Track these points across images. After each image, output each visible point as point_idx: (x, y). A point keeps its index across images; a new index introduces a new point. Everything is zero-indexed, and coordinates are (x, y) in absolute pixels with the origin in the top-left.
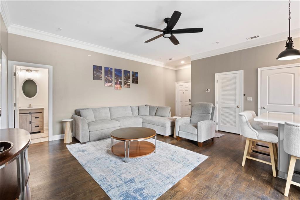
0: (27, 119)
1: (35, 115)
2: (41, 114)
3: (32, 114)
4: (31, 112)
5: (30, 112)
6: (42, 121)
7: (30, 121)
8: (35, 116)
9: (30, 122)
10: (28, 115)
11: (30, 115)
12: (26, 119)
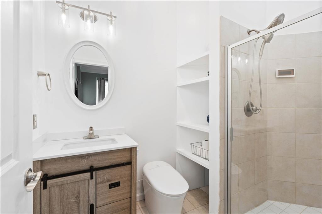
0: (81, 198)
1: (106, 177)
2: (129, 166)
3: (99, 173)
4: (96, 165)
5: (92, 167)
6: (129, 195)
7: (92, 201)
8: (108, 180)
9: (92, 206)
10: (84, 180)
11: (92, 178)
12: (78, 197)
